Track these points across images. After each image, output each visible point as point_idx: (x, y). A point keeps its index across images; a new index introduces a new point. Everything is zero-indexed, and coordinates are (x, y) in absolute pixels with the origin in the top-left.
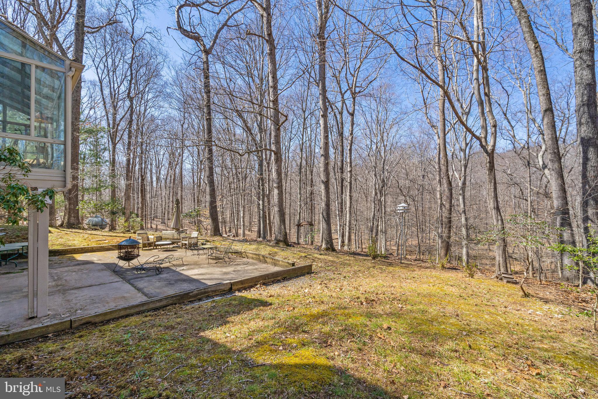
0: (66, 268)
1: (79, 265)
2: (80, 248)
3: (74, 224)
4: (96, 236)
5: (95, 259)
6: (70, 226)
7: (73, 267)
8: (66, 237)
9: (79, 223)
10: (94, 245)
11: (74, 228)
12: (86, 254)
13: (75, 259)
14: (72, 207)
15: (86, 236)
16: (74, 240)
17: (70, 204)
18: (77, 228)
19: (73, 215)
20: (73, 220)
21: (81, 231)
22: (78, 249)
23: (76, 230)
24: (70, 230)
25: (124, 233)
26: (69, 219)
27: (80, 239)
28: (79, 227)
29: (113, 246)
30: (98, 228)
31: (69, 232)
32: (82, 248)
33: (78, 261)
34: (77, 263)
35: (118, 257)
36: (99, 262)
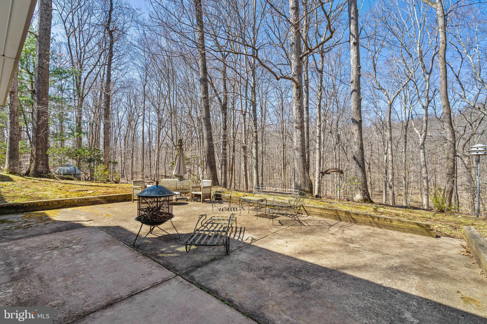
0: (37, 239)
1: (59, 230)
2: (56, 201)
3: (43, 173)
4: (73, 186)
5: (82, 218)
6: (38, 174)
7: (51, 237)
8: (34, 186)
9: (48, 171)
10: (75, 197)
11: (42, 177)
12: (65, 210)
13: (50, 219)
14: (40, 152)
15: (61, 186)
16: (46, 190)
17: (37, 149)
18: (45, 177)
19: (41, 162)
20: (41, 168)
21: (52, 180)
22: (52, 202)
23: (46, 179)
24: (39, 179)
25: (105, 183)
26: (36, 167)
27: (54, 189)
28: (49, 176)
29: (101, 198)
30: (72, 177)
31: (37, 181)
32: (58, 201)
33: (55, 222)
34: (55, 226)
35: (138, 219)
36: (92, 224)
